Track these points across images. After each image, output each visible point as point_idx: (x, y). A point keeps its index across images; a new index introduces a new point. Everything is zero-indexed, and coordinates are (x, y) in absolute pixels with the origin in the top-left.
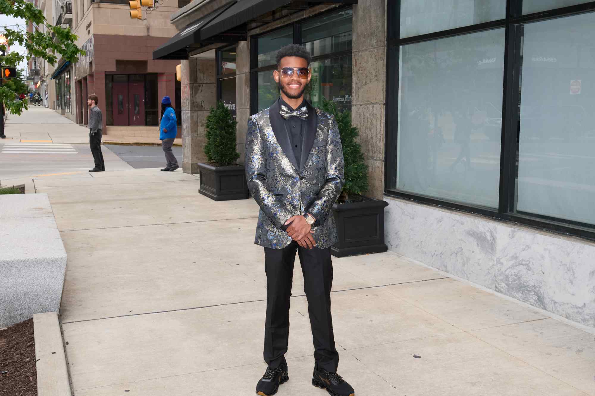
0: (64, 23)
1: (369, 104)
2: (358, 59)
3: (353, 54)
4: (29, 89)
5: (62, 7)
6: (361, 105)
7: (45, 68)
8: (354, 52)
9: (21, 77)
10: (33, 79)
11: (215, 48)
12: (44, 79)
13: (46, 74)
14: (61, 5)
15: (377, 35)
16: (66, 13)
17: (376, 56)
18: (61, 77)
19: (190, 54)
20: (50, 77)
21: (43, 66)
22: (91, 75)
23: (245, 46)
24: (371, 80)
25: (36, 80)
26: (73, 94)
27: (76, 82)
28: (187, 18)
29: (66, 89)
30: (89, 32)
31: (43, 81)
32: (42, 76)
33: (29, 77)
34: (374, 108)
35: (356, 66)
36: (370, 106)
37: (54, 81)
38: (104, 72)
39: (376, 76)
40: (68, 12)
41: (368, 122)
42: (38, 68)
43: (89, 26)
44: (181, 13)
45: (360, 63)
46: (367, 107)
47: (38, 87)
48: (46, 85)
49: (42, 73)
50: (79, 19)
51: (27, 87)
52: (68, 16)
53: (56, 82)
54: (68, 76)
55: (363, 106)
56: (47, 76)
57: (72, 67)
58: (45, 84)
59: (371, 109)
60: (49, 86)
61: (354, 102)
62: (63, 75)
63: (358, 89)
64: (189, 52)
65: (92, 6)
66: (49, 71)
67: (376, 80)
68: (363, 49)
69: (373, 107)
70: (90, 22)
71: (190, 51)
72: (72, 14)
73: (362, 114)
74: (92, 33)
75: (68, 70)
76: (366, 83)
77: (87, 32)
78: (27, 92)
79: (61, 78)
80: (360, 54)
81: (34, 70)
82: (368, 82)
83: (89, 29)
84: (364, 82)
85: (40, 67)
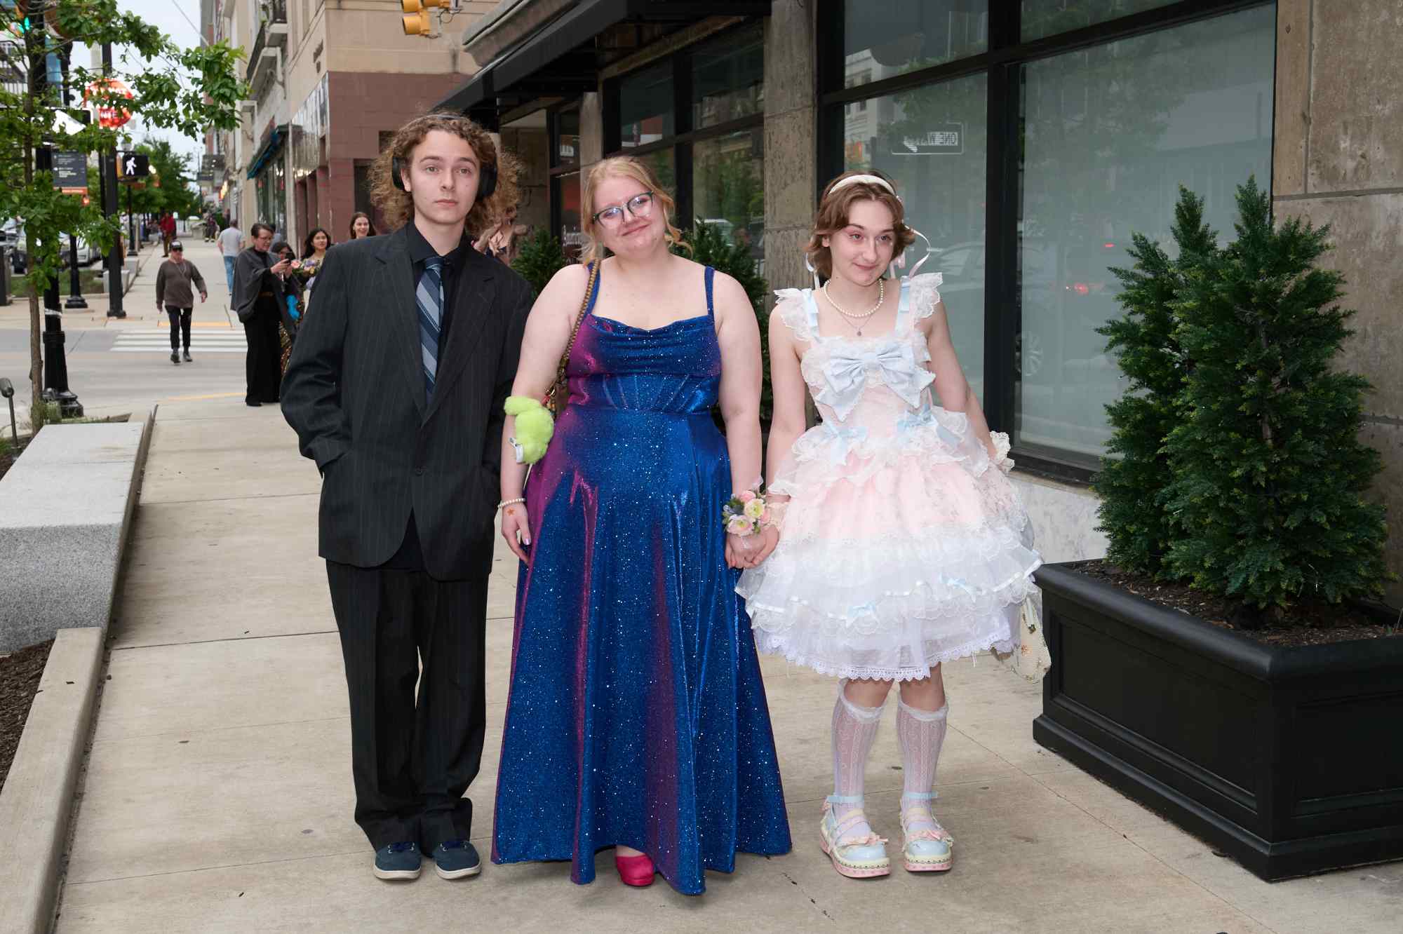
0: (269, 46)
1: (791, 229)
2: (773, 133)
3: (765, 122)
4: (205, 203)
5: (264, 7)
6: (779, 232)
7: (234, 151)
8: (767, 118)
9: (182, 174)
10: (211, 179)
11: (545, 108)
12: (232, 178)
13: (238, 167)
14: (262, 3)
15: (800, 83)
16: (274, 21)
17: (800, 127)
18: (267, 173)
19: (502, 121)
20: (244, 174)
21: (231, 147)
22: (324, 168)
23: (595, 101)
24: (793, 180)
25: (217, 181)
26: (290, 214)
27: (295, 185)
28: (492, 38)
29: (276, 201)
30: (319, 67)
31: (231, 184)
32: (228, 171)
33: (202, 173)
34: (799, 237)
35: (770, 148)
36: (792, 233)
37: (253, 181)
38: (351, 162)
39: (801, 169)
40: (278, 20)
41: (789, 267)
42: (223, 153)
43: (318, 53)
44: (481, 28)
45: (777, 142)
46: (788, 234)
47: (222, 197)
48: (237, 193)
49: (229, 164)
50: (300, 36)
51: (201, 197)
52: (277, 28)
53: (257, 185)
54: (282, 173)
55: (782, 232)
56: (240, 171)
57: (288, 149)
58: (235, 189)
59: (794, 237)
60: (243, 195)
61: (768, 226)
62: (271, 169)
63: (775, 197)
64: (500, 116)
65: (323, 7)
66: (243, 160)
67: (801, 177)
68: (782, 111)
69: (797, 235)
70: (320, 42)
71: (502, 113)
72: (285, 22)
73: (781, 249)
74: (324, 70)
75: (279, 156)
76: (786, 185)
77: (314, 67)
78: (200, 210)
79: (266, 176)
80: (777, 121)
81: (214, 157)
82: (789, 182)
83: (319, 59)
84: (783, 181)
85: (225, 150)
